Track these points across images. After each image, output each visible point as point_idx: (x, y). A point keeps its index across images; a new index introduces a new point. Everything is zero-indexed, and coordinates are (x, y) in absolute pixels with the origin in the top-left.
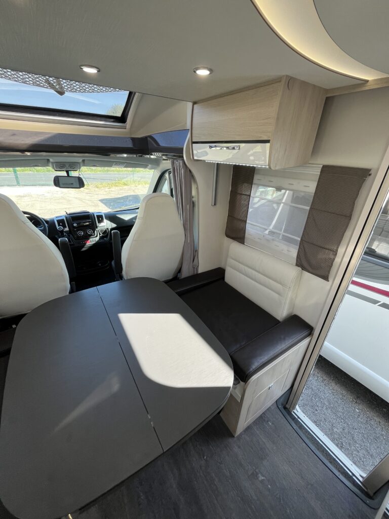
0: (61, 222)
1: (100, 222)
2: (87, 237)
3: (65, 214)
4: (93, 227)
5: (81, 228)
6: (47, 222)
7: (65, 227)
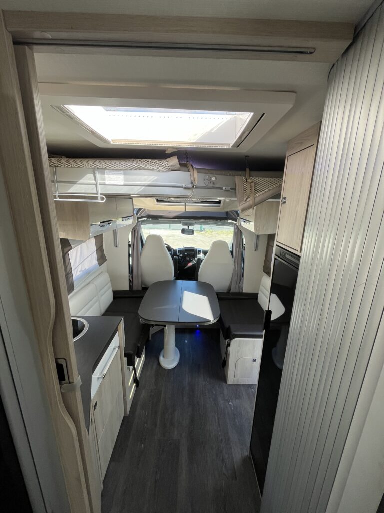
0: (180, 251)
1: (199, 254)
2: (190, 261)
3: (183, 247)
4: (195, 256)
5: (188, 255)
6: (174, 250)
7: (181, 254)
